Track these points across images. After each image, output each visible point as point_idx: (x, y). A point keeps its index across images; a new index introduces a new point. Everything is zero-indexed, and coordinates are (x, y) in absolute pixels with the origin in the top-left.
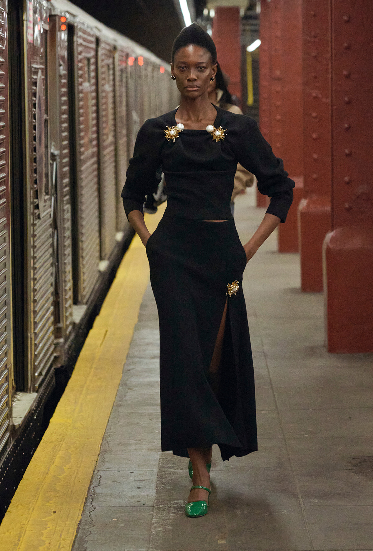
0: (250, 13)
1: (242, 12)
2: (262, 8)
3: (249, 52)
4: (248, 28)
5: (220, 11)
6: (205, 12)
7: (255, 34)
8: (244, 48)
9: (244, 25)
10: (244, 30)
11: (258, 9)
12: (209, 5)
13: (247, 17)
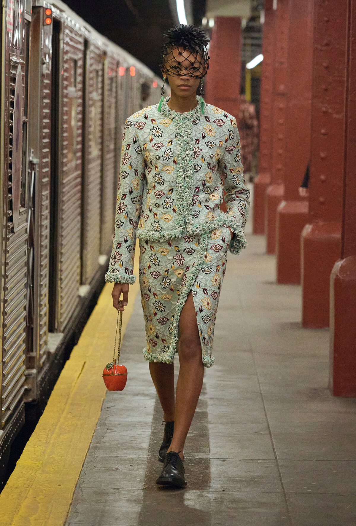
0: (252, 24)
1: (244, 23)
2: (265, 19)
3: (248, 70)
4: (249, 41)
5: (220, 21)
6: (204, 21)
7: (257, 49)
8: (244, 64)
9: (245, 38)
10: (245, 45)
11: (262, 20)
12: (209, 14)
13: (249, 29)
